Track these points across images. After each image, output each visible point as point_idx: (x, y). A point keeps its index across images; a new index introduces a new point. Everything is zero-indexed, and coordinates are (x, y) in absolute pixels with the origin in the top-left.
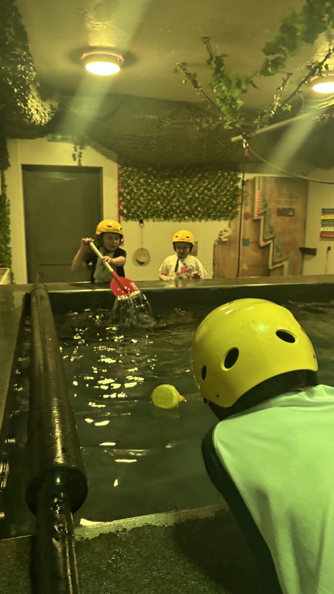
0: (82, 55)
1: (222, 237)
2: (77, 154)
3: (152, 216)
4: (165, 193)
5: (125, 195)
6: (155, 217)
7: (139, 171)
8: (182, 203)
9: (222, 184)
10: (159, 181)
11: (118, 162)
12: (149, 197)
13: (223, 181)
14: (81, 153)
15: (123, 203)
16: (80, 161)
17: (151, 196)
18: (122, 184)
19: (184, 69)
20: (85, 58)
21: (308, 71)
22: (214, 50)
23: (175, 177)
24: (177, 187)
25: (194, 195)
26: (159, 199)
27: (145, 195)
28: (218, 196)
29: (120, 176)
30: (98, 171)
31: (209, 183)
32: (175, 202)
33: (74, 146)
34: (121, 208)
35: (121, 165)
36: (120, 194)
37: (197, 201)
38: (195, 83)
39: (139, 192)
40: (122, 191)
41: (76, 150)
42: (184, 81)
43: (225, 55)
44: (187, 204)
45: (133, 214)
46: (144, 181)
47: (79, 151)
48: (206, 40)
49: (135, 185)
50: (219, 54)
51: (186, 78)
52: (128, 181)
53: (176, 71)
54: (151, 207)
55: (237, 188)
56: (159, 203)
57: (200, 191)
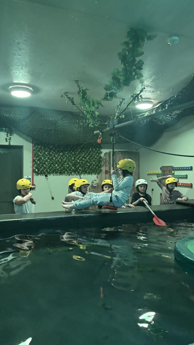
0: (9, 87)
1: (93, 184)
2: (8, 138)
3: (52, 173)
4: (60, 160)
5: (37, 161)
6: (54, 173)
7: (45, 147)
8: (70, 165)
9: (92, 155)
10: (56, 153)
11: (33, 143)
12: (51, 162)
13: (93, 153)
14: (10, 138)
15: (35, 165)
16: (10, 142)
17: (52, 161)
18: (35, 155)
19: (67, 96)
20: (11, 88)
21: (132, 98)
22: (81, 87)
23: (66, 151)
24: (67, 156)
25: (77, 161)
26: (56, 163)
27: (49, 161)
28: (90, 161)
29: (33, 150)
30: (21, 148)
31: (85, 154)
32: (66, 165)
33: (7, 134)
34: (34, 168)
35: (34, 144)
36: (34, 161)
37: (78, 164)
38: (73, 103)
39: (45, 159)
40: (35, 159)
41: (7, 136)
42: (67, 102)
43: (87, 89)
44: (73, 166)
45: (41, 172)
46: (48, 153)
47: (9, 136)
48: (77, 81)
49: (42, 155)
50: (84, 89)
51: (68, 100)
52: (38, 153)
53: (62, 96)
54: (52, 167)
55: (101, 157)
56: (57, 165)
57: (80, 159)
